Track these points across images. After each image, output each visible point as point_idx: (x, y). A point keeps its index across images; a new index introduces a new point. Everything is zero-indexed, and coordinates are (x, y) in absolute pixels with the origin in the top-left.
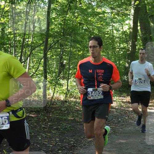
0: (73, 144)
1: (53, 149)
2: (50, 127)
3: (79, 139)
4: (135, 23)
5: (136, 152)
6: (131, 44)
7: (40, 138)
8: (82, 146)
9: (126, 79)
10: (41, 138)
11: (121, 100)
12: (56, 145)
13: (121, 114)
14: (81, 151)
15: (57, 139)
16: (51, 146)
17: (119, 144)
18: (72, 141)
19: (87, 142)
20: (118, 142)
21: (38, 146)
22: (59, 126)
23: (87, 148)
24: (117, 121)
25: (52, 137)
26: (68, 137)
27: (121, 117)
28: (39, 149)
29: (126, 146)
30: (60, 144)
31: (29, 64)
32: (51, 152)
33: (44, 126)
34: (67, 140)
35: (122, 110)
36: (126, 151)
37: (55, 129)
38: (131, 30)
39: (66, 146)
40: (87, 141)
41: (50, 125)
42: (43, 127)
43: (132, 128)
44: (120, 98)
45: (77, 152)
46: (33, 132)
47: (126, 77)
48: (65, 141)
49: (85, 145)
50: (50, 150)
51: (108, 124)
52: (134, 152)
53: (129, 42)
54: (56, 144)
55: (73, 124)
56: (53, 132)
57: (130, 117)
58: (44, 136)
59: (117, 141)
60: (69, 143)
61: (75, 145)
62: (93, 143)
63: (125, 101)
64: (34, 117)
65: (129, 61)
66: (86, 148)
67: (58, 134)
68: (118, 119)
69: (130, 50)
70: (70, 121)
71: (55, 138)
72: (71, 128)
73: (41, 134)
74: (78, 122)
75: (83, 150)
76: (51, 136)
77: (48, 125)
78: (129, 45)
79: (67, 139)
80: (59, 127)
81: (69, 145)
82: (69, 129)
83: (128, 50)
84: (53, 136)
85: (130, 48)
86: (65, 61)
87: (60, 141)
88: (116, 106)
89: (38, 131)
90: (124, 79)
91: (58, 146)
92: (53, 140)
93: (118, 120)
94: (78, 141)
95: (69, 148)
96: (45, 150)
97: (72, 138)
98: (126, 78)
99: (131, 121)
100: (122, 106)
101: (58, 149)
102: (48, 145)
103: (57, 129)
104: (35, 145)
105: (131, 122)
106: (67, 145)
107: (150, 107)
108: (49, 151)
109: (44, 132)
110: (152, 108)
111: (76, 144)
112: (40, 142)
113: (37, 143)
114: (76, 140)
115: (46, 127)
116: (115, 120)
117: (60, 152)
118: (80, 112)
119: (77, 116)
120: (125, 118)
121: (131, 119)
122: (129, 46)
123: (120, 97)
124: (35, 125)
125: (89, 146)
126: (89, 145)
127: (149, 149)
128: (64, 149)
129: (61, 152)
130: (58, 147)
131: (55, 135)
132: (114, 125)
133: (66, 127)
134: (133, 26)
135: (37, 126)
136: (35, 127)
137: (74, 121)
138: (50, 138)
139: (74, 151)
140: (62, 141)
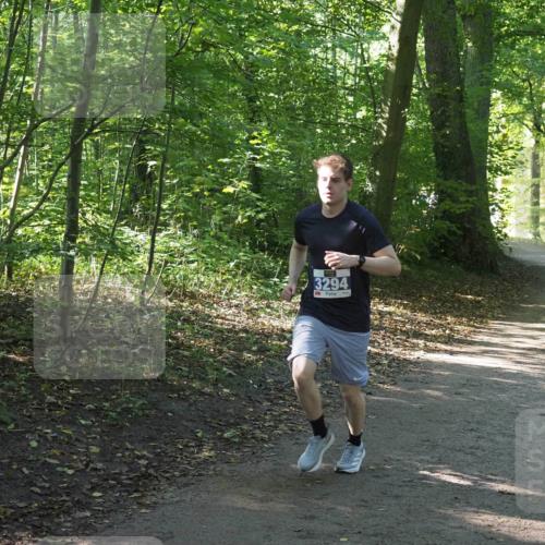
0: (144, 469)
1: (74, 484)
2: (72, 405)
3: (170, 450)
4: (407, 40)
5: (351, 507)
6: (387, 115)
7: (34, 444)
8: (174, 476)
10: (38, 441)
12: (88, 470)
14: (169, 495)
15: (95, 449)
16: (70, 472)
17: (302, 476)
18: (143, 457)
19: (193, 461)
21: (25, 470)
22: (107, 400)
23: (192, 487)
25: (77, 440)
26: (131, 443)
28: (26, 480)
30: (100, 465)
31: (21, 170)
32: (68, 494)
33: (53, 400)
34: (127, 453)
36: (320, 502)
37: (90, 410)
38: (392, 67)
39: (120, 474)
40: (195, 458)
41: (73, 396)
42: (51, 404)
45: (154, 499)
46: (13, 420)
48: (120, 455)
49: (185, 475)
50: (64, 488)
51: (275, 401)
52: (346, 506)
53: (380, 107)
54: (87, 465)
55: (156, 395)
56: (83, 422)
58: (49, 436)
59: (294, 466)
60: (132, 466)
61: (151, 471)
62: (212, 467)
64: (23, 364)
65: (378, 173)
66: (186, 485)
67: (99, 429)
70: (146, 383)
71: (88, 444)
72: (147, 412)
73: (40, 428)
74: (172, 389)
75: (179, 491)
76: (74, 437)
77: (69, 394)
78: (383, 118)
79: (127, 449)
80: (107, 404)
81: (131, 470)
82: (140, 413)
83: (378, 135)
84: (81, 439)
85: (383, 128)
86: (151, 163)
87: (102, 454)
89: (29, 417)
91: (93, 473)
92: (78, 453)
94: (165, 460)
95: (129, 482)
96: (47, 485)
97: (144, 448)
101: (89, 487)
102: (59, 469)
103: (97, 412)
104: (15, 467)
106: (125, 469)
107: (431, 341)
108: (59, 491)
109: (52, 422)
110: (439, 345)
111: (156, 469)
112: (31, 457)
113: (24, 461)
114: (158, 455)
115: (60, 402)
117: (96, 494)
118: (186, 353)
119: (173, 368)
122: (380, 121)
124: (25, 395)
125: (200, 478)
126: (200, 475)
127: (397, 497)
128: (112, 487)
129: (100, 494)
130: (93, 477)
131: (89, 434)
132: (295, 406)
133: (131, 405)
135: (31, 397)
136: (22, 402)
137: (159, 383)
138: (68, 443)
139: (143, 496)
140: (109, 457)
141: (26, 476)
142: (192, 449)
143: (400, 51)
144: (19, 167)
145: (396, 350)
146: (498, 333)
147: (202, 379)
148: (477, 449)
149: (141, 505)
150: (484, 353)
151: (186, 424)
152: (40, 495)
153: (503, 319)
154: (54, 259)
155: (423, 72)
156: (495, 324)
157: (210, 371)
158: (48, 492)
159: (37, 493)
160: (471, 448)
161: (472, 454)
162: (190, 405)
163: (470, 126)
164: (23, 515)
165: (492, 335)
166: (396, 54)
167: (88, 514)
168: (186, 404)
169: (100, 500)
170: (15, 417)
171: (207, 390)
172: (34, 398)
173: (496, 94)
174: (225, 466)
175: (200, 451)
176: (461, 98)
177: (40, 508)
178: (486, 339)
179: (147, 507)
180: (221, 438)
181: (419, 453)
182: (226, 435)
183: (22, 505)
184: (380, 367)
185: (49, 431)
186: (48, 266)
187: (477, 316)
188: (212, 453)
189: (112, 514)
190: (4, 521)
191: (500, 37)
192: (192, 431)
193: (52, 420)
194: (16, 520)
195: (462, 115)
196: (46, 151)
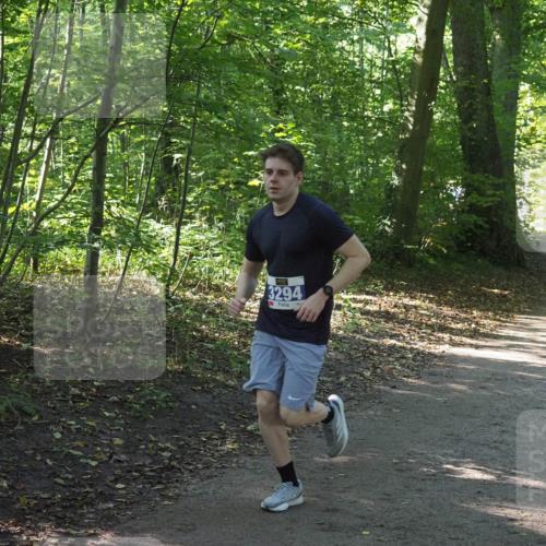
0: (167, 461)
1: (97, 475)
2: (96, 397)
3: (193, 442)
4: (434, 33)
5: (373, 500)
6: (414, 108)
7: (58, 435)
8: (197, 468)
9: (387, 228)
10: (62, 433)
11: (360, 305)
12: (111, 461)
13: (351, 359)
14: (192, 487)
15: (118, 441)
16: (94, 463)
17: (324, 468)
18: (163, 450)
19: (217, 454)
20: (321, 460)
21: (48, 461)
22: (131, 392)
23: (215, 479)
24: (332, 382)
25: (101, 432)
26: (155, 435)
27: (348, 369)
28: (50, 472)
29: (345, 477)
30: (123, 457)
31: (47, 163)
32: (91, 486)
33: (77, 391)
34: (150, 445)
35: (359, 343)
36: (343, 495)
37: (114, 402)
38: (419, 59)
39: (144, 465)
40: (218, 451)
41: (97, 388)
42: (74, 396)
43: (379, 413)
44: (358, 297)
45: (177, 491)
46: (38, 412)
47: (389, 223)
48: (143, 447)
49: (208, 467)
50: (87, 479)
52: (369, 499)
53: (407, 100)
54: (111, 457)
55: (180, 387)
56: (107, 414)
57: (379, 370)
58: (73, 428)
59: (317, 459)
60: (155, 458)
61: (174, 463)
62: (235, 460)
63: (375, 308)
65: (404, 166)
66: (209, 477)
67: (122, 422)
68: (338, 375)
69: (411, 127)
70: (171, 376)
71: (111, 436)
72: (171, 404)
73: (64, 419)
74: (196, 381)
75: (201, 484)
76: (98, 429)
77: (93, 386)
78: (409, 110)
79: (151, 441)
80: (131, 397)
82: (164, 405)
83: (404, 128)
84: (105, 430)
85: (409, 121)
86: (177, 156)
87: (126, 448)
88: (340, 328)
89: (54, 408)
90: (381, 228)
91: (117, 465)
92: (101, 445)
93: (338, 378)
94: (188, 452)
95: (151, 474)
96: (70, 476)
97: (167, 440)
98: (389, 227)
99: (382, 387)
100: (358, 329)
101: (113, 478)
102: (81, 460)
103: (121, 404)
104: (39, 458)
105: (379, 390)
106: (148, 461)
107: (457, 335)
108: (83, 482)
109: (76, 414)
110: (464, 339)
111: (180, 461)
112: (55, 449)
113: (48, 452)
114: (180, 447)
115: (84, 394)
116: (325, 378)
117: (120, 486)
118: (210, 346)
119: (198, 361)
120: (362, 375)
121: (383, 378)
122: (407, 114)
123: (361, 292)
124: (49, 387)
125: (223, 470)
126: (223, 467)
127: (420, 490)
128: (135, 479)
129: (123, 486)
130: (117, 469)
131: (113, 426)
133: (155, 398)
134: (427, 43)
135: (56, 388)
136: (46, 394)
137: (184, 376)
138: (91, 434)
139: (166, 488)
140: (132, 449)
141: (50, 468)
142: (216, 442)
143: (427, 44)
144: (45, 159)
145: (421, 344)
146: (524, 327)
147: (226, 372)
148: (501, 443)
149: (164, 497)
150: (509, 347)
151: (209, 416)
152: (64, 486)
153: (529, 314)
154: (80, 251)
155: (451, 64)
156: (521, 319)
157: (234, 364)
158: (72, 483)
159: (60, 484)
160: (495, 442)
161: (496, 448)
162: (214, 397)
163: (498, 119)
164: (47, 506)
165: (519, 329)
166: (422, 47)
167: (111, 505)
168: (210, 397)
169: (124, 492)
170: (39, 408)
171: (231, 383)
172: (59, 390)
173: (524, 87)
174: (248, 459)
175: (223, 444)
176: (488, 91)
177: (63, 499)
178: (512, 333)
179: (170, 498)
180: (244, 431)
181: (442, 447)
182: (249, 428)
183: (45, 496)
184: (404, 361)
185: (73, 423)
186: (74, 258)
187: (504, 310)
188: (236, 446)
189: (135, 505)
190: (28, 512)
191: (529, 29)
192: (216, 424)
193: (77, 412)
194: (40, 511)
195: (489, 108)
196: (72, 144)
